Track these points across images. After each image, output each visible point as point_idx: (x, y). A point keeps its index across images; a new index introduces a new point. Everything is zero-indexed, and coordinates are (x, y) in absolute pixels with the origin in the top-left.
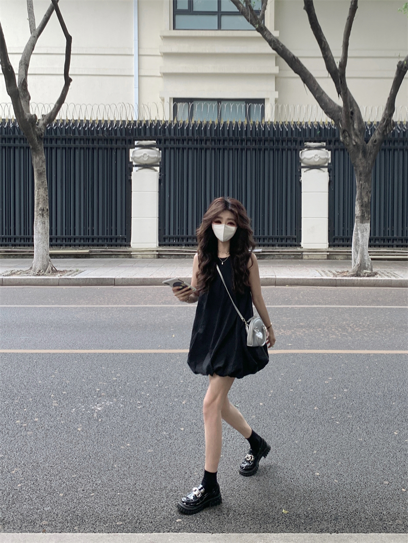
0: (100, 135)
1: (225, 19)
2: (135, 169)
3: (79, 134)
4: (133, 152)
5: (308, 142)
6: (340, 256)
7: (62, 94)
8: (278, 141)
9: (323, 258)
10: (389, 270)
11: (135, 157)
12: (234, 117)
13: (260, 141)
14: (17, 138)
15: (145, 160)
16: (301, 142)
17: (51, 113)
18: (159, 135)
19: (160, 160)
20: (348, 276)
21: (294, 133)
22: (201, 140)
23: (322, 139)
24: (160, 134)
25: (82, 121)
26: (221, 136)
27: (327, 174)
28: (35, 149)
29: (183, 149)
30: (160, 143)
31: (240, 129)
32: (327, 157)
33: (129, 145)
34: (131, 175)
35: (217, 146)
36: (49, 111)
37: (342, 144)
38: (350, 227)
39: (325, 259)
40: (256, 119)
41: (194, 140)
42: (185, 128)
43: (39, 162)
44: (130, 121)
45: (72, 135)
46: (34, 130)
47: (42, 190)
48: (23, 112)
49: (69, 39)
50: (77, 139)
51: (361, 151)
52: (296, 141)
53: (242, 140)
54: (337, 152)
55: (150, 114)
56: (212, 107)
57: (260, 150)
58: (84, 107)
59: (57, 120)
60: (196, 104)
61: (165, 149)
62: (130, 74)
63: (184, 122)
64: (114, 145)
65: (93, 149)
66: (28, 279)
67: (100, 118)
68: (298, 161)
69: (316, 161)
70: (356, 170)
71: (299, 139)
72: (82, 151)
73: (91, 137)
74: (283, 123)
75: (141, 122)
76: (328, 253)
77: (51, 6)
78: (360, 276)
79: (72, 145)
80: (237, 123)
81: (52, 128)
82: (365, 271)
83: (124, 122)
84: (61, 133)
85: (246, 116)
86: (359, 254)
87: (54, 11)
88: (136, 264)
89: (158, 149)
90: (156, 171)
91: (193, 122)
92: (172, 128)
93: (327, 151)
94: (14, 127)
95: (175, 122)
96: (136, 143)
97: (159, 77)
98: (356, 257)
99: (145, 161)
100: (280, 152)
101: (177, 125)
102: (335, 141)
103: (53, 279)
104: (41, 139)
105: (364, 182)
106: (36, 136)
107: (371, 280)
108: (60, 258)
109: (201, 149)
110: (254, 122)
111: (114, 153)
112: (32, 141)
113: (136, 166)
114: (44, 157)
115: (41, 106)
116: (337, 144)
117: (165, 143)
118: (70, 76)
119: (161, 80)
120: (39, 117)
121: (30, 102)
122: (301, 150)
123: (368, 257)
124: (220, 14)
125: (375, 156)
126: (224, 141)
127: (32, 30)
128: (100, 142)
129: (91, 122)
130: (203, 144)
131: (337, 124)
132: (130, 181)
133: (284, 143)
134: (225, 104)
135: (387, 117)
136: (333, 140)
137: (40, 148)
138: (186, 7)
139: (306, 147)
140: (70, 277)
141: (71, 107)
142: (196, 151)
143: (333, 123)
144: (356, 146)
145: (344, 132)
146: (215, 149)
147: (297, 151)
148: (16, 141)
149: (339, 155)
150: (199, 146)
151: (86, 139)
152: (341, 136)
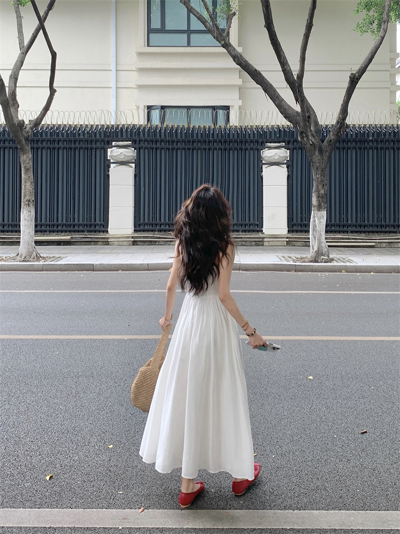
0: (82, 137)
1: (193, 36)
2: (112, 166)
3: (63, 136)
4: (111, 151)
5: (268, 142)
6: (298, 243)
7: (47, 102)
8: (242, 142)
9: (283, 245)
10: (344, 256)
11: (113, 155)
12: (202, 122)
13: (225, 142)
14: (7, 140)
15: (122, 158)
16: (262, 143)
17: (37, 119)
19: (135, 159)
20: (307, 262)
21: (256, 135)
22: (173, 142)
23: (281, 140)
24: (135, 136)
25: (65, 125)
26: (190, 138)
27: (286, 169)
28: (22, 149)
29: (156, 149)
30: (135, 143)
31: (207, 133)
32: (285, 155)
33: (107, 146)
34: (109, 171)
35: (186, 147)
36: (36, 117)
37: (300, 144)
38: (308, 215)
39: (285, 246)
40: (221, 123)
41: (166, 141)
42: (158, 131)
43: (26, 159)
44: (108, 125)
45: (56, 137)
46: (21, 133)
47: (28, 184)
48: (12, 117)
49: (54, 55)
50: (61, 141)
51: (317, 149)
52: (258, 142)
53: (209, 142)
54: (295, 151)
55: (126, 119)
56: (181, 113)
57: (225, 149)
58: (67, 114)
59: (43, 125)
60: (168, 111)
61: (140, 148)
62: (109, 86)
63: (157, 126)
64: (94, 145)
65: (75, 149)
66: (15, 265)
67: (81, 123)
68: (259, 158)
69: (276, 159)
70: (313, 165)
71: (260, 141)
72: (65, 151)
73: (73, 139)
74: (246, 127)
75: (118, 125)
76: (288, 240)
77: (38, 25)
78: (317, 262)
79: (56, 145)
80: (204, 127)
81: (38, 131)
82: (322, 257)
83: (103, 126)
84: (46, 135)
85: (213, 121)
86: (316, 240)
87: (41, 31)
88: (113, 251)
89: (133, 149)
90: (131, 167)
91: (165, 126)
92: (146, 130)
93: (286, 150)
94: (4, 130)
95: (149, 126)
96: (114, 143)
97: (135, 88)
98: (313, 243)
100: (243, 151)
101: (150, 128)
102: (294, 141)
103: (37, 265)
104: (28, 140)
105: (321, 176)
106: (23, 138)
107: (328, 266)
108: (44, 245)
109: (173, 149)
110: (220, 126)
111: (94, 152)
112: (20, 142)
113: (113, 163)
114: (31, 156)
115: (28, 113)
116: (295, 143)
117: (140, 144)
118: (55, 88)
119: (136, 91)
120: (27, 122)
121: (19, 109)
122: (262, 150)
123: (325, 244)
124: (189, 32)
125: (330, 153)
126: (193, 142)
127: (21, 47)
128: (81, 143)
129: (74, 126)
130: (175, 145)
131: (295, 127)
132: (108, 176)
133: (247, 144)
134: (194, 111)
135: (341, 120)
136: (292, 140)
137: (27, 148)
138: (159, 26)
139: (267, 147)
140: (53, 263)
141: (55, 114)
142: (168, 151)
143: (292, 126)
144: (313, 145)
145: (302, 133)
146: (185, 149)
147: (259, 151)
148: (6, 142)
149: (297, 153)
150: (170, 147)
151: (69, 141)
152: (299, 137)
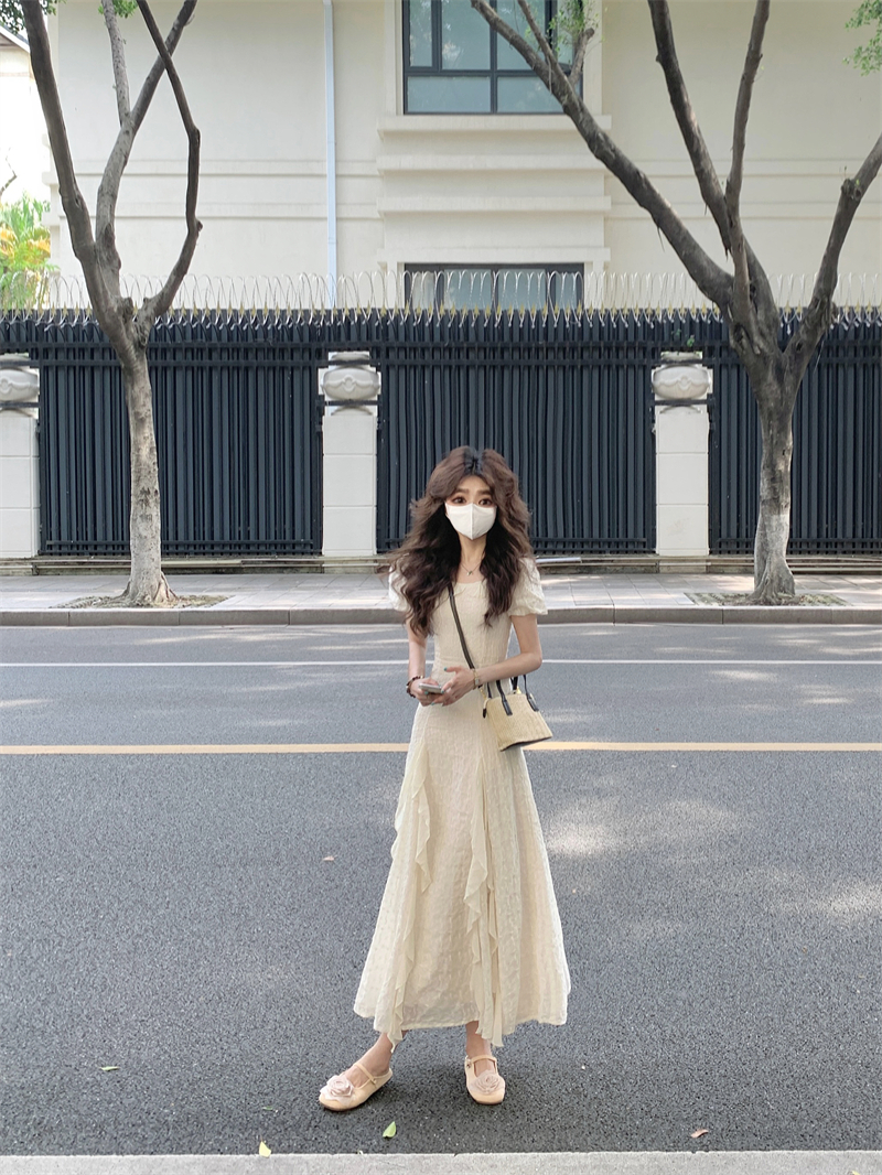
0: (260, 339)
2: (329, 410)
3: (219, 338)
4: (326, 375)
5: (668, 350)
7: (183, 255)
8: (609, 349)
9: (699, 572)
11: (329, 385)
12: (523, 301)
13: (573, 349)
14: (98, 349)
16: (653, 350)
17: (162, 294)
18: (375, 339)
19: (379, 392)
20: (748, 604)
21: (641, 332)
22: (459, 350)
23: (695, 345)
24: (378, 337)
25: (224, 311)
26: (496, 340)
27: (705, 415)
28: (131, 371)
29: (423, 367)
30: (378, 355)
31: (533, 326)
32: (705, 380)
33: (316, 361)
34: (321, 423)
35: (489, 362)
37: (734, 355)
39: (702, 573)
40: (566, 305)
41: (444, 349)
42: (427, 324)
43: (139, 395)
44: (318, 312)
45: (204, 340)
46: (127, 329)
47: (145, 453)
48: (106, 295)
49: (194, 138)
50: (215, 349)
51: (771, 367)
52: (644, 350)
53: (538, 349)
54: (724, 372)
55: (358, 297)
57: (573, 368)
59: (176, 311)
60: (449, 276)
61: (388, 368)
62: (321, 215)
63: (424, 312)
64: (287, 360)
65: (246, 369)
67: (259, 306)
68: (648, 389)
69: (684, 389)
70: (761, 407)
71: (650, 344)
72: (225, 373)
73: (242, 345)
74: (618, 312)
75: (340, 312)
78: (770, 603)
79: (206, 362)
80: (528, 313)
81: (165, 327)
83: (306, 312)
84: (184, 337)
85: (545, 298)
88: (333, 584)
89: (374, 369)
90: (370, 413)
91: (442, 312)
92: (402, 323)
93: (705, 368)
94: (91, 325)
95: (407, 312)
96: (331, 356)
97: (377, 220)
99: (349, 393)
100: (613, 371)
101: (411, 318)
102: (721, 348)
104: (142, 347)
105: (779, 432)
106: (131, 342)
107: (792, 611)
109: (459, 368)
110: (562, 311)
111: (287, 379)
112: (125, 354)
113: (331, 403)
114: (148, 386)
116: (724, 353)
117: (388, 356)
118: (198, 219)
119: (380, 226)
120: (138, 304)
121: (121, 272)
122: (654, 368)
124: (495, 74)
126: (502, 350)
127: (123, 114)
128: (260, 355)
129: (242, 313)
130: (463, 358)
131: (723, 313)
132: (320, 434)
133: (621, 355)
135: (822, 296)
136: (717, 345)
137: (139, 367)
139: (664, 362)
140: (201, 609)
141: (204, 284)
142: (447, 372)
143: (718, 311)
144: (763, 356)
145: (738, 327)
146: (485, 367)
147: (646, 370)
148: (96, 355)
149: (729, 376)
150: (454, 362)
151: (233, 350)
152: (731, 337)
